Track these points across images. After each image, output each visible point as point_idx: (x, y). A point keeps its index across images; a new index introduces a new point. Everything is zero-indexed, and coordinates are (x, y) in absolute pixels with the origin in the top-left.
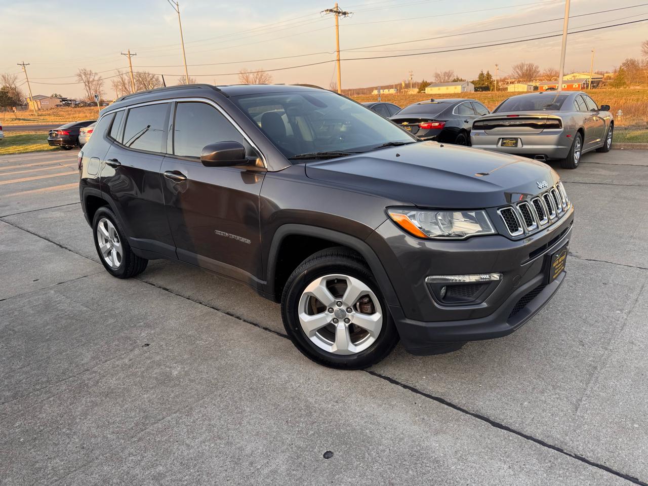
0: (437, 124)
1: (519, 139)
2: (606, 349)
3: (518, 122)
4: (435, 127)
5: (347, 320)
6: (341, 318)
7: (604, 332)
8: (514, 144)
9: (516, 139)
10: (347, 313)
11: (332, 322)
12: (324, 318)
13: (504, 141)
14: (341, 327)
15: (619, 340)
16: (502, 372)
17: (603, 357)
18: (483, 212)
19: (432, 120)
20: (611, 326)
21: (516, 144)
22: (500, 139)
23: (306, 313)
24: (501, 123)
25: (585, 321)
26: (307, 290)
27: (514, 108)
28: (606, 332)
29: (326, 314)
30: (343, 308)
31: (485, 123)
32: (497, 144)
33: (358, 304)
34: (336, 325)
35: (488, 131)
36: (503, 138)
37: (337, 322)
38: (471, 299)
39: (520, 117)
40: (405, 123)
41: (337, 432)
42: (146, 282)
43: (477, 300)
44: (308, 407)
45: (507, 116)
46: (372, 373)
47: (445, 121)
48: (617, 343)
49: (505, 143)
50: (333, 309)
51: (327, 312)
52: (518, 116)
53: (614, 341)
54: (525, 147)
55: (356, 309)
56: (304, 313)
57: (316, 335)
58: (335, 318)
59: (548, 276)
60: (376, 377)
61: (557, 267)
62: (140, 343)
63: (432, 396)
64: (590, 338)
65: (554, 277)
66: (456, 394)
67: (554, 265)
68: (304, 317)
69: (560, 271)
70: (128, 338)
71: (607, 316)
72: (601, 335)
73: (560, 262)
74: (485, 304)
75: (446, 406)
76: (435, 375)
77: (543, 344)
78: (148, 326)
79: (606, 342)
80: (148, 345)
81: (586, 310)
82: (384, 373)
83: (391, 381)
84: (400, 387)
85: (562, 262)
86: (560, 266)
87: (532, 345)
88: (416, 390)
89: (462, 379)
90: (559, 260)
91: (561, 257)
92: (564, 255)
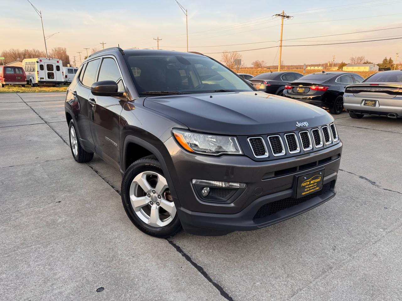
0: (322, 88)
1: (377, 101)
2: (350, 255)
3: (377, 89)
4: (321, 90)
5: (158, 204)
6: (155, 202)
7: (358, 242)
8: (373, 104)
9: (375, 101)
10: (158, 199)
11: (150, 204)
12: (145, 200)
13: (366, 102)
14: (154, 209)
15: (365, 251)
16: (259, 258)
17: (343, 262)
18: (235, 138)
19: (319, 85)
20: (367, 240)
21: (375, 105)
22: (363, 100)
23: (135, 195)
24: (365, 89)
25: (349, 233)
26: (134, 180)
27: (378, 79)
28: (360, 244)
29: (146, 198)
30: (156, 195)
31: (354, 89)
32: (361, 103)
33: (165, 193)
34: (152, 206)
35: (356, 94)
36: (365, 100)
37: (152, 204)
38: (224, 199)
39: (379, 85)
40: (301, 86)
41: (118, 276)
42: (90, 166)
43: (228, 201)
44: (114, 256)
45: (370, 85)
46: (171, 242)
47: (328, 86)
48: (363, 252)
49: (366, 103)
50: (150, 194)
51: (146, 196)
52: (378, 85)
53: (361, 251)
54: (381, 107)
55: (163, 197)
56: (134, 195)
57: (140, 210)
58: (151, 201)
59: (295, 192)
60: (171, 245)
61: (308, 186)
62: (57, 200)
63: (197, 265)
64: (344, 245)
65: (303, 194)
66: (214, 267)
67: (303, 185)
68: (133, 198)
69: (313, 190)
70: (53, 196)
71: (370, 232)
72: (355, 245)
73: (312, 184)
74: (232, 205)
75: (200, 273)
76: (211, 251)
77: (303, 243)
78: (69, 191)
79: (354, 250)
80: (60, 202)
81: (356, 224)
82: (179, 243)
83: (179, 249)
84: (180, 255)
85: (315, 184)
86: (312, 186)
87: (295, 243)
88: (190, 258)
89: (227, 257)
90: (310, 181)
91: (313, 179)
92: (317, 179)
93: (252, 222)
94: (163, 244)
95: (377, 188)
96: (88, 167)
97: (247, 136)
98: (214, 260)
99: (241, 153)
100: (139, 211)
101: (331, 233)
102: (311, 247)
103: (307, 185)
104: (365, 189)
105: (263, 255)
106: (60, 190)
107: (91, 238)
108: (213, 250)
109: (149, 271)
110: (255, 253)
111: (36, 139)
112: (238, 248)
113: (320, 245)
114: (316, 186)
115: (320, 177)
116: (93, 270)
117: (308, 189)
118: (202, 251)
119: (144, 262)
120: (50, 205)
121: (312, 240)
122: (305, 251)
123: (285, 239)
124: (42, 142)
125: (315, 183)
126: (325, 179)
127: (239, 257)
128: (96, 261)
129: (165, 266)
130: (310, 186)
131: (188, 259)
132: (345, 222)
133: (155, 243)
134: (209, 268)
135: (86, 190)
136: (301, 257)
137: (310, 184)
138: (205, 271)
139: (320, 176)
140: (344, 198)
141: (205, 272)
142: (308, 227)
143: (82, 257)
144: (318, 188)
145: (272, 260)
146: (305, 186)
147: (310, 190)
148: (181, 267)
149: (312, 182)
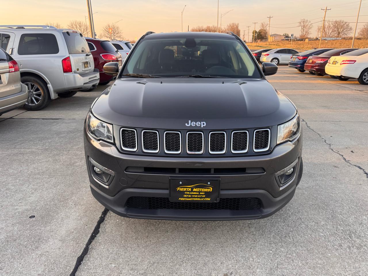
18: (112, 127)
25: (274, 269)
38: (105, 180)
41: (50, 213)
43: (107, 183)
44: (67, 199)
61: (189, 193)
63: (99, 229)
65: (182, 199)
69: (198, 199)
73: (194, 192)
74: (108, 187)
75: (90, 236)
83: (106, 212)
85: (201, 193)
86: (198, 195)
90: (192, 189)
91: (196, 187)
92: (205, 189)
93: (123, 209)
97: (121, 127)
98: (114, 231)
99: (112, 141)
101: (251, 259)
102: (206, 261)
103: (186, 191)
108: (125, 224)
109: (69, 218)
113: (219, 264)
114: (204, 196)
117: (189, 196)
118: (118, 220)
119: (75, 211)
121: (219, 255)
126: (224, 192)
128: (56, 198)
129: (80, 219)
130: (192, 193)
137: (192, 191)
138: (97, 236)
143: (54, 192)
147: (192, 197)
148: (87, 225)
149: (194, 190)
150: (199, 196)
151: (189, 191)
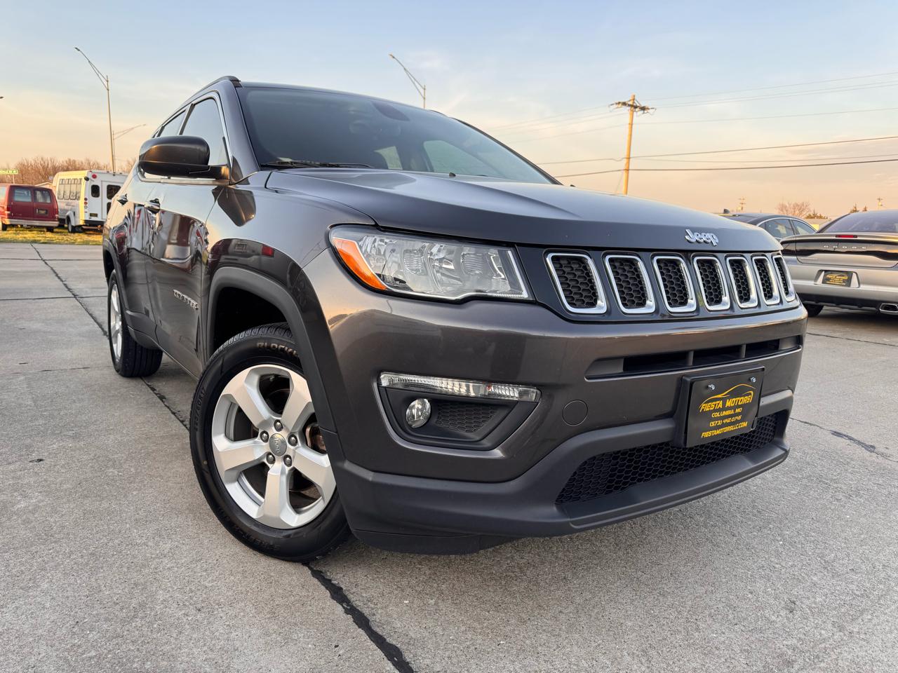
1: (854, 275)
2: (841, 629)
3: (854, 248)
5: (287, 459)
6: (279, 455)
7: (858, 593)
8: (844, 281)
9: (850, 274)
10: (289, 445)
11: (265, 461)
12: (253, 451)
13: (828, 276)
14: (277, 476)
15: (882, 618)
16: (571, 626)
17: (823, 645)
18: (510, 252)
20: (882, 586)
21: (848, 282)
22: (821, 271)
23: (227, 436)
24: (826, 247)
25: (827, 566)
26: (225, 391)
27: (853, 227)
28: (862, 596)
29: (255, 443)
30: (283, 435)
31: (800, 247)
32: (816, 279)
33: (308, 430)
34: (270, 465)
35: (802, 258)
36: (826, 271)
37: (273, 462)
38: (474, 436)
39: (858, 238)
42: (148, 385)
44: (142, 605)
45: (837, 236)
46: (318, 575)
48: (875, 621)
49: (829, 279)
50: (267, 433)
51: (258, 439)
52: (856, 236)
53: (869, 617)
54: (864, 288)
55: (304, 440)
56: (223, 435)
57: (238, 479)
58: (270, 454)
59: (683, 428)
60: (315, 581)
61: (717, 415)
62: (35, 456)
63: (385, 640)
64: (818, 600)
65: (706, 435)
66: (437, 648)
67: (706, 407)
68: (220, 443)
69: (730, 428)
70: (28, 447)
71: (884, 565)
72: (848, 598)
73: (729, 408)
74: (498, 453)
75: (389, 666)
76: (432, 602)
77: (701, 590)
78: (75, 437)
79: (849, 614)
80: (41, 460)
81: (843, 545)
82: (341, 577)
83: (338, 594)
84: (339, 609)
85: (737, 411)
86: (731, 416)
87: (677, 588)
88: (369, 620)
89: (478, 620)
90: (724, 400)
91: (732, 395)
92: (744, 396)
93: (555, 509)
94: (294, 576)
95: (881, 459)
96: (145, 387)
97: (545, 250)
98: (439, 630)
99: (525, 295)
100: (236, 484)
101: (777, 566)
102: (723, 600)
103: (715, 411)
104: (852, 460)
105: (584, 619)
106: (53, 434)
107: (92, 554)
108: (440, 601)
109: (237, 653)
110: (561, 612)
111: (36, 326)
112: (512, 595)
113: (750, 596)
114: (739, 418)
115: (752, 392)
116: (67, 645)
117: (720, 423)
118: (407, 602)
119: (228, 625)
120: (12, 467)
121: (724, 580)
122: (707, 612)
123: (649, 576)
124: (49, 332)
125: (738, 406)
126: (765, 401)
127: (513, 621)
128: (85, 618)
129: (287, 640)
130: (725, 413)
131: (362, 621)
132: (812, 539)
133: (272, 574)
134: (419, 652)
135: (121, 437)
136: (697, 629)
137: (724, 408)
138: (408, 660)
139: (752, 390)
140: (800, 480)
141: (408, 663)
142: (710, 545)
143: (48, 605)
144: (745, 424)
145: (611, 633)
146: (711, 412)
147: (724, 425)
148: (336, 646)
149: (729, 403)
150: (734, 419)
151: (719, 410)
